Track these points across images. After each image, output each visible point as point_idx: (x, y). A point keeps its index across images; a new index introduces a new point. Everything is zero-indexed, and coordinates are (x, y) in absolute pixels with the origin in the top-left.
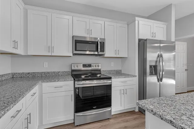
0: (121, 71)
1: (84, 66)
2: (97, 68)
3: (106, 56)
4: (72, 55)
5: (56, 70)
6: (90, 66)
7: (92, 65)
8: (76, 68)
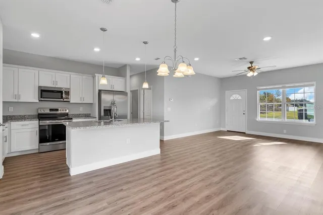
0: (90, 114)
1: (51, 110)
2: (64, 112)
3: (71, 102)
4: (38, 101)
5: (22, 114)
6: (57, 110)
7: (59, 109)
8: (43, 112)
